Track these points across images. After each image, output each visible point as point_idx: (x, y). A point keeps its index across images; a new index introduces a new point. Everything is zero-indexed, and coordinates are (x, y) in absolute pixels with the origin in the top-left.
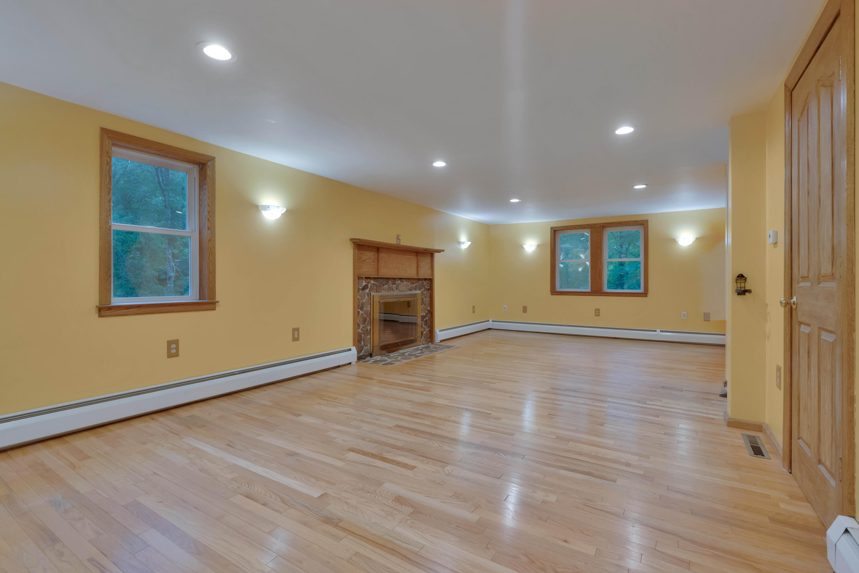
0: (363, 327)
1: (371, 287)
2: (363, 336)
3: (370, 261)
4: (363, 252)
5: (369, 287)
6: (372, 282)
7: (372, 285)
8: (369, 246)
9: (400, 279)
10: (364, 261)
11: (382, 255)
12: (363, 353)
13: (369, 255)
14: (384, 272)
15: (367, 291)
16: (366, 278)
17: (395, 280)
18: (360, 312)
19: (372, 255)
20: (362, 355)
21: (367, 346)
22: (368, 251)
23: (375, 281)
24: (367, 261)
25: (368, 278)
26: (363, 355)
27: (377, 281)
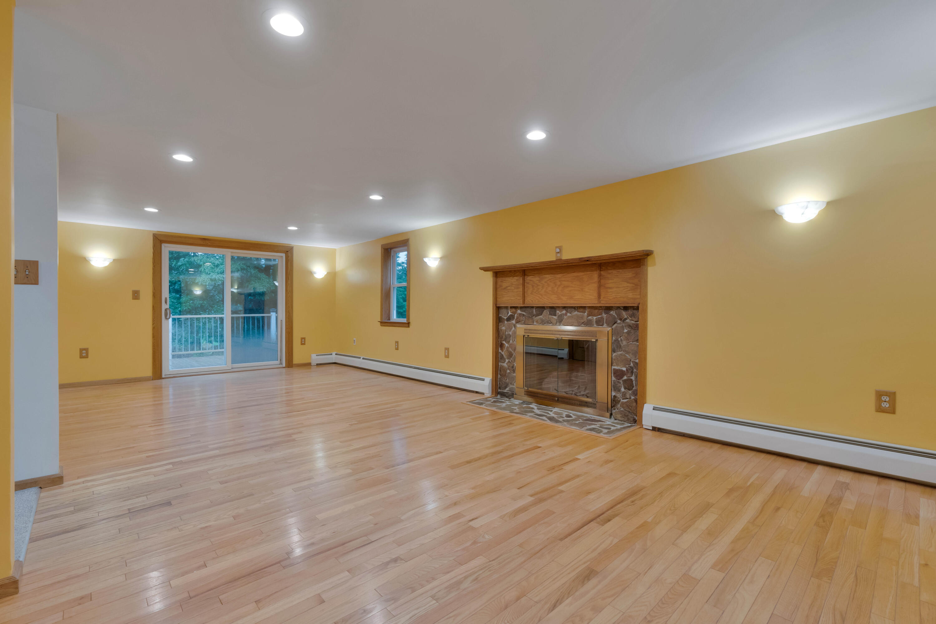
0: (509, 362)
1: (517, 318)
2: (508, 371)
3: (513, 288)
4: (504, 278)
5: (515, 318)
6: (519, 311)
7: (518, 315)
8: (510, 271)
9: (564, 308)
10: (505, 288)
11: (528, 279)
12: (508, 391)
13: (513, 281)
14: (533, 300)
15: (514, 322)
16: (511, 307)
17: (555, 309)
18: (504, 344)
19: (515, 281)
20: (505, 392)
21: (514, 385)
22: (510, 277)
23: (522, 311)
24: (509, 288)
25: (514, 307)
26: (507, 393)
27: (524, 311)
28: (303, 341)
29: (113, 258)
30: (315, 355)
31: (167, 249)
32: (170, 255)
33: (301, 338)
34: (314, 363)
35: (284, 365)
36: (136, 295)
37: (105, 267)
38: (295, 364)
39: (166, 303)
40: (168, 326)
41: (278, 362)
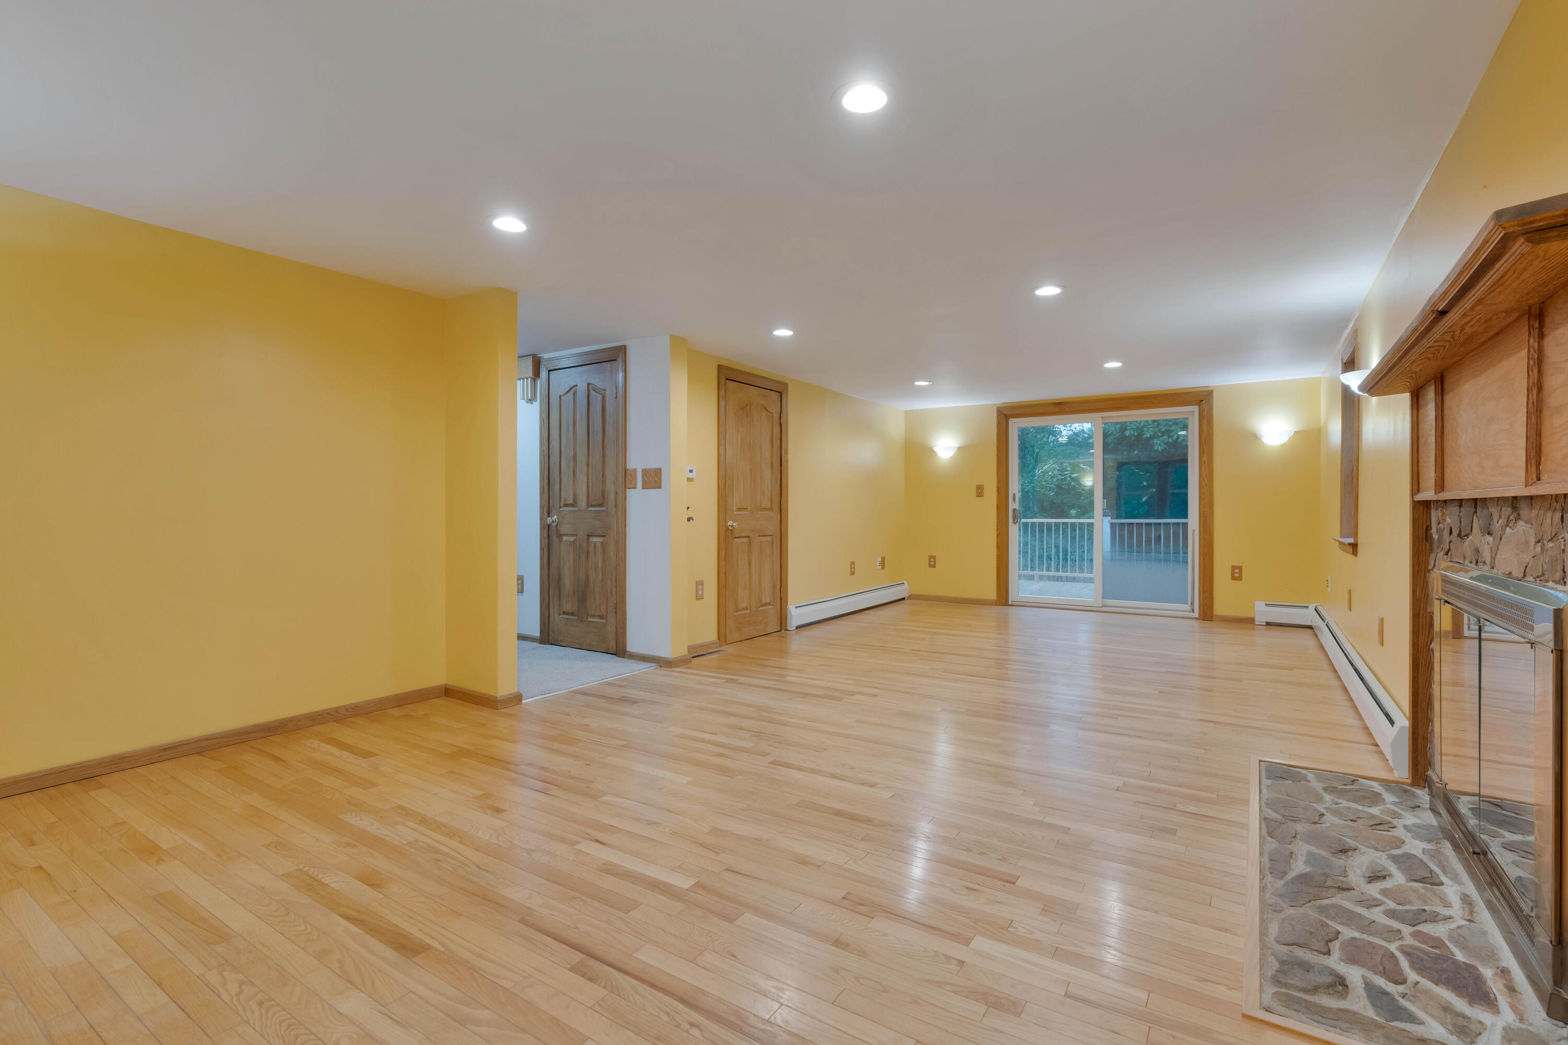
28: (1237, 573)
29: (958, 446)
30: (1264, 603)
31: (1015, 425)
32: (1018, 431)
33: (1232, 566)
34: (1260, 619)
35: (1196, 614)
36: (980, 491)
37: (951, 457)
38: (1218, 616)
39: (1014, 500)
40: (1014, 531)
41: (1187, 607)
